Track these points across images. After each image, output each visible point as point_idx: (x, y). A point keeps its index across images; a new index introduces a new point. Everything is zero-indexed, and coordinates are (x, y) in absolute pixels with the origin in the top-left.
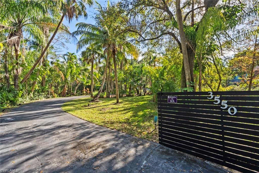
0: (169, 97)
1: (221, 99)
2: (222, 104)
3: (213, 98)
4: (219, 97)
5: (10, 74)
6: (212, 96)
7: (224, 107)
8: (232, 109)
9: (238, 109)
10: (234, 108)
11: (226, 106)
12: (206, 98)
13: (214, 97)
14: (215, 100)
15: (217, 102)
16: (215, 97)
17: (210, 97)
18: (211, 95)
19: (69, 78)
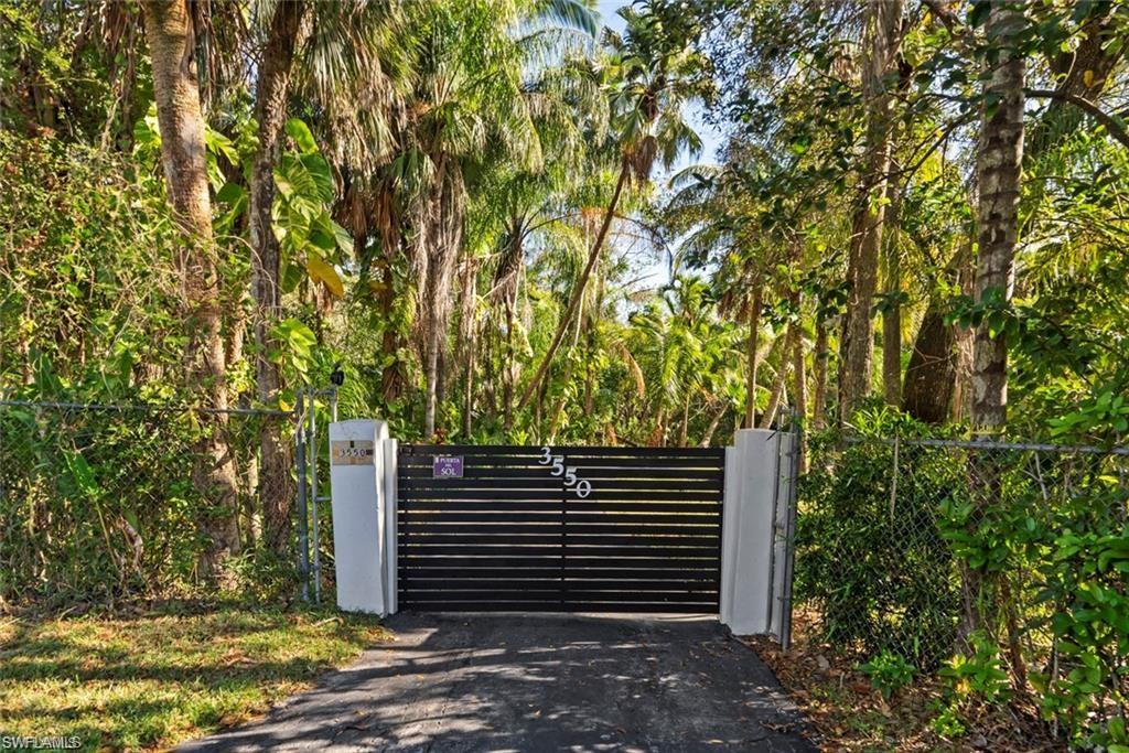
0: (437, 460)
1: (566, 463)
2: (567, 475)
3: (551, 463)
4: (561, 460)
5: (496, 384)
6: (549, 458)
7: (570, 481)
8: (584, 486)
9: (594, 485)
10: (587, 483)
11: (574, 478)
12: (535, 462)
13: (553, 459)
14: (555, 465)
15: (557, 470)
16: (556, 460)
17: (545, 459)
18: (547, 455)
19: (671, 384)
